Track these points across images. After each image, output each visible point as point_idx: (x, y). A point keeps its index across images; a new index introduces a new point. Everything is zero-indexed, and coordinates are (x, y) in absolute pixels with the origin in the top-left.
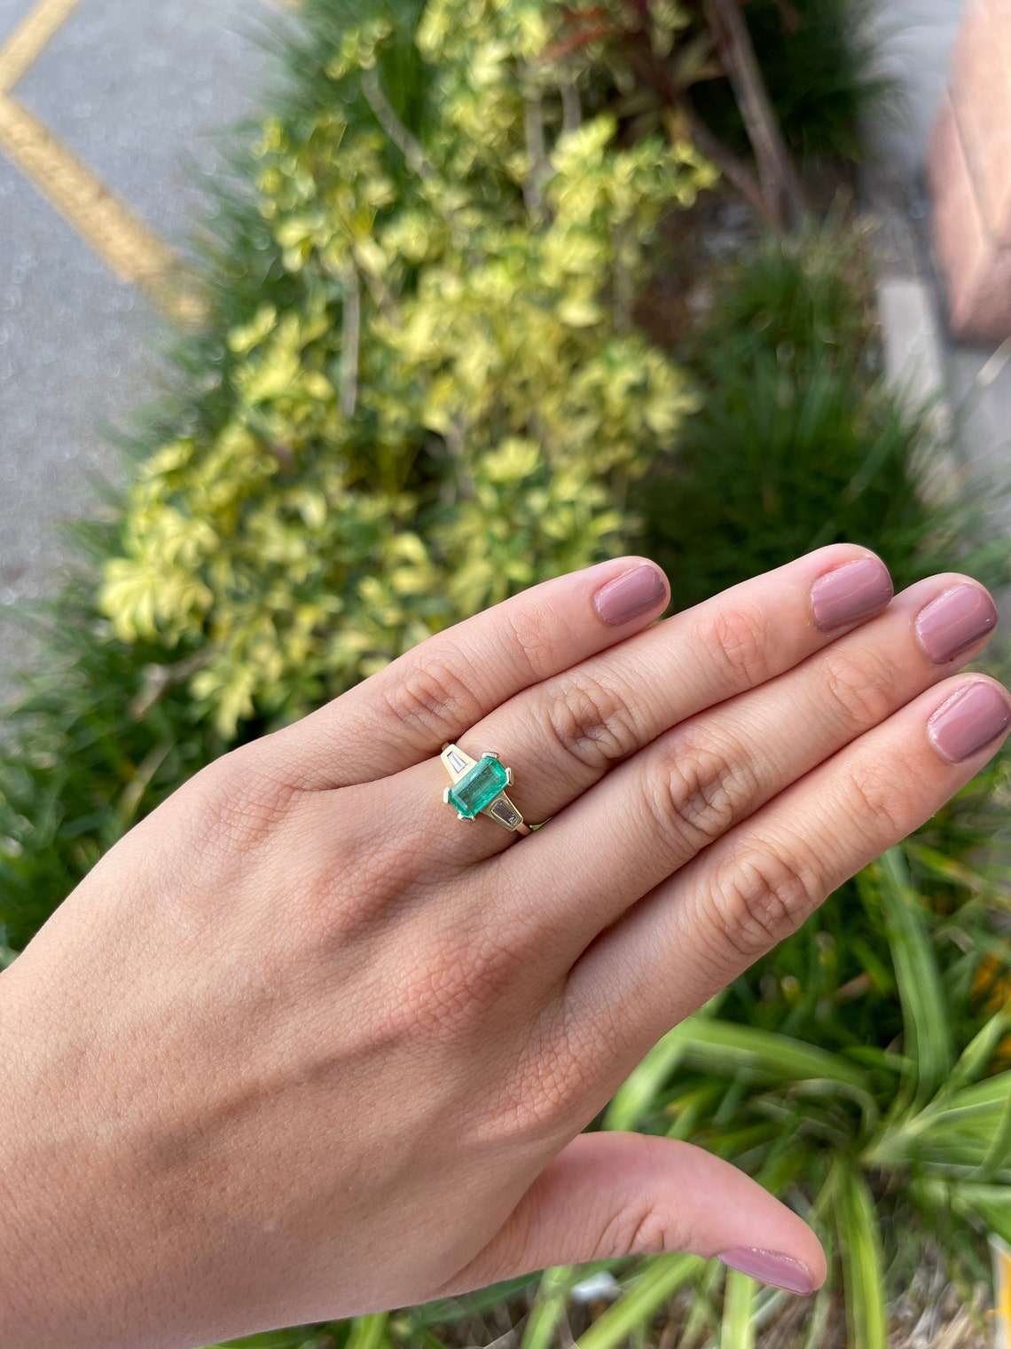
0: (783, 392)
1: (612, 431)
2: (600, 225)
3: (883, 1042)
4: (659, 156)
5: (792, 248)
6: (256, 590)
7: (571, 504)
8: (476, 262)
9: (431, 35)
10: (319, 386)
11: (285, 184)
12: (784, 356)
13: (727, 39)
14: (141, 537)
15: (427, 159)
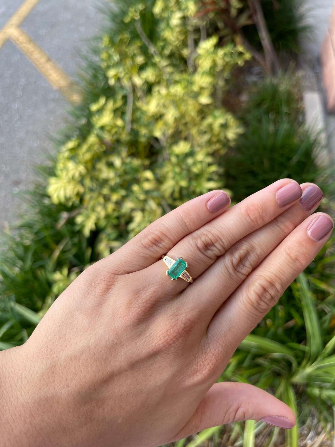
0: (271, 128)
1: (214, 139)
2: (212, 72)
3: (300, 342)
4: (233, 49)
5: (275, 81)
6: (98, 188)
7: (201, 162)
8: (171, 84)
9: (157, 9)
10: (119, 122)
11: (110, 57)
12: (272, 116)
13: (255, 11)
14: (61, 170)
15: (156, 50)
